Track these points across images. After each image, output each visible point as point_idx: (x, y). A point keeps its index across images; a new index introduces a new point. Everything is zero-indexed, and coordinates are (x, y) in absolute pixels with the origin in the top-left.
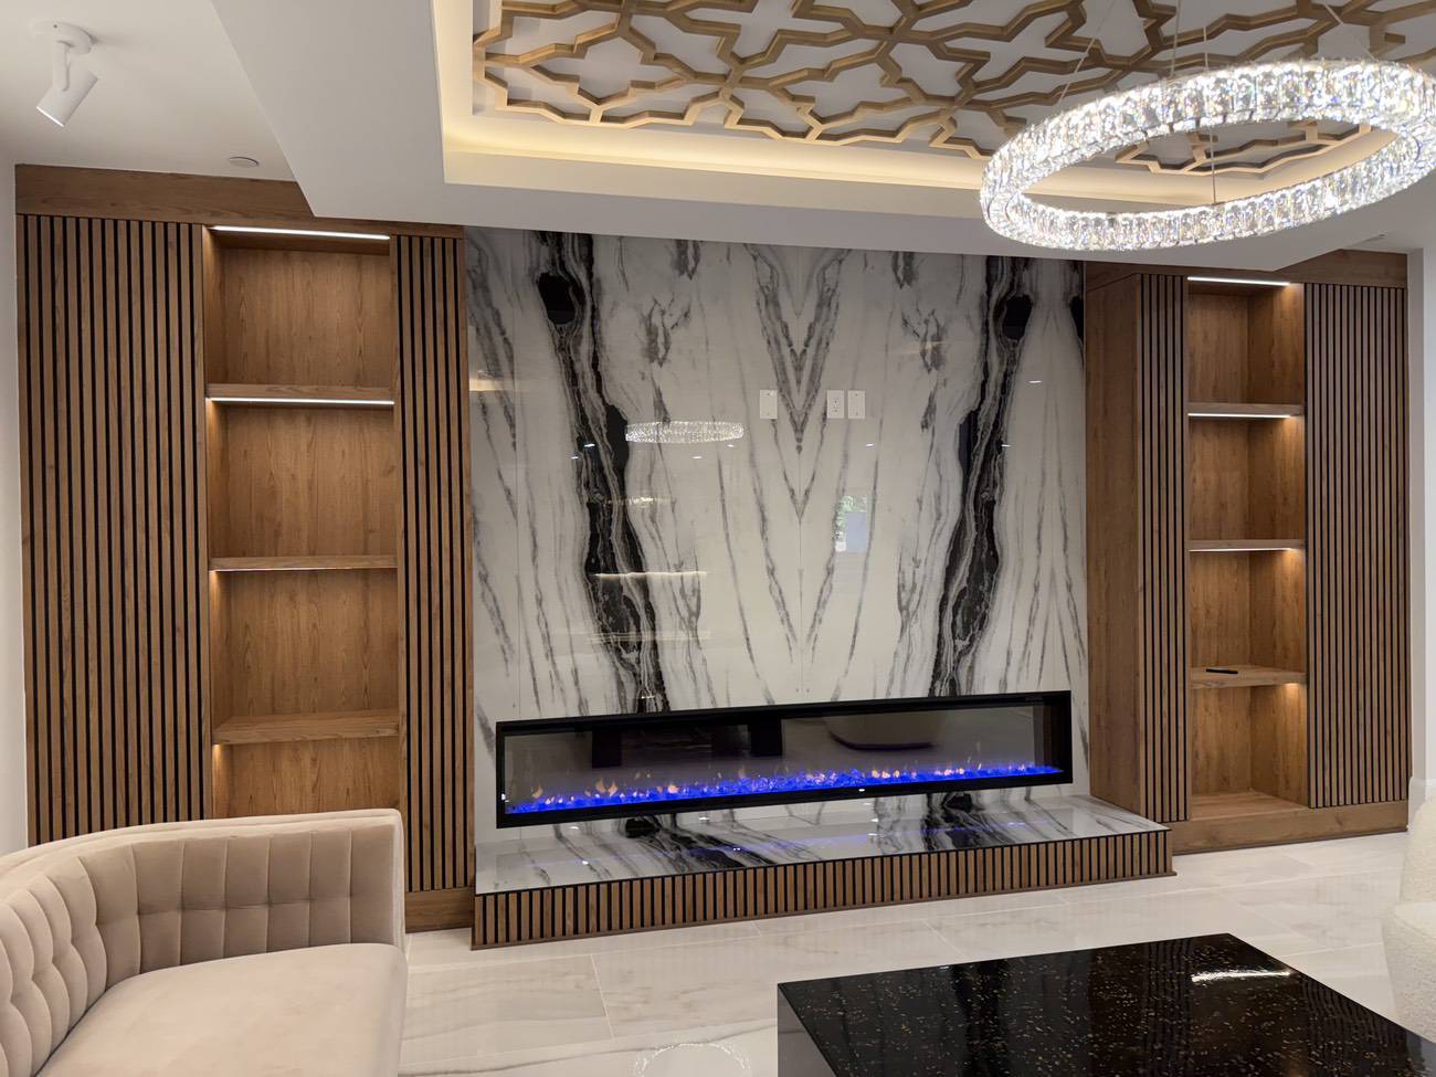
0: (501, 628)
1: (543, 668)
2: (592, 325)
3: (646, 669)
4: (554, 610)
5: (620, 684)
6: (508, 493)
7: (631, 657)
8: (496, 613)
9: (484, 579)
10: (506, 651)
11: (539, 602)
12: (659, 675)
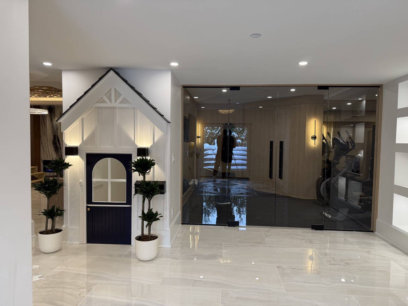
0: (44, 149)
1: (48, 154)
2: (54, 113)
3: (60, 155)
4: (49, 147)
5: (57, 157)
6: (44, 133)
7: (58, 153)
8: (43, 147)
9: (42, 143)
10: (44, 151)
11: (48, 146)
12: (61, 156)
